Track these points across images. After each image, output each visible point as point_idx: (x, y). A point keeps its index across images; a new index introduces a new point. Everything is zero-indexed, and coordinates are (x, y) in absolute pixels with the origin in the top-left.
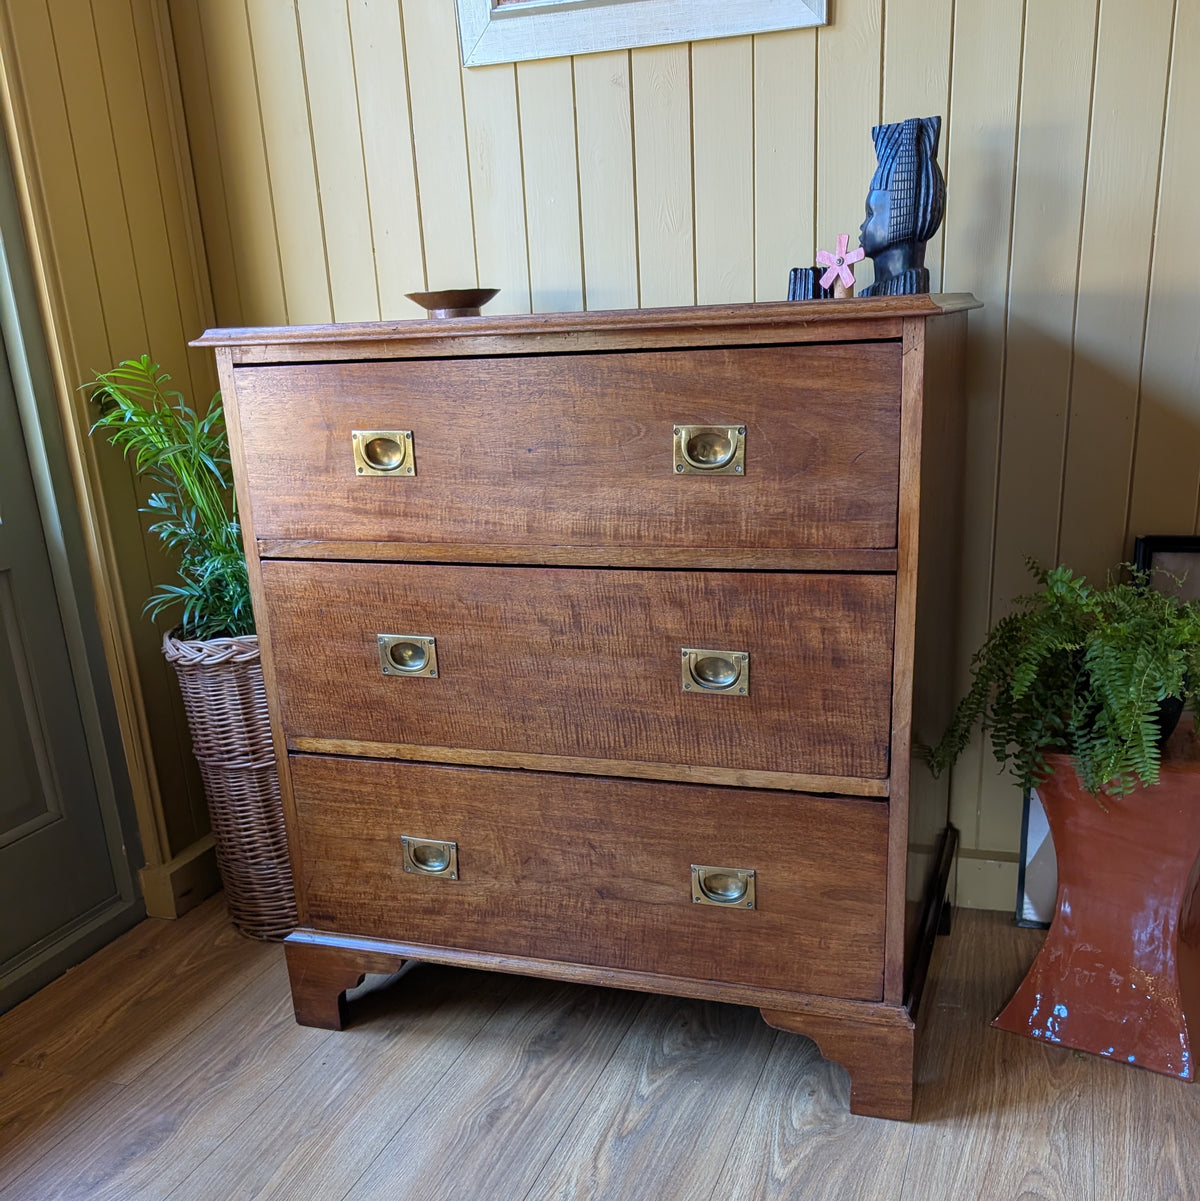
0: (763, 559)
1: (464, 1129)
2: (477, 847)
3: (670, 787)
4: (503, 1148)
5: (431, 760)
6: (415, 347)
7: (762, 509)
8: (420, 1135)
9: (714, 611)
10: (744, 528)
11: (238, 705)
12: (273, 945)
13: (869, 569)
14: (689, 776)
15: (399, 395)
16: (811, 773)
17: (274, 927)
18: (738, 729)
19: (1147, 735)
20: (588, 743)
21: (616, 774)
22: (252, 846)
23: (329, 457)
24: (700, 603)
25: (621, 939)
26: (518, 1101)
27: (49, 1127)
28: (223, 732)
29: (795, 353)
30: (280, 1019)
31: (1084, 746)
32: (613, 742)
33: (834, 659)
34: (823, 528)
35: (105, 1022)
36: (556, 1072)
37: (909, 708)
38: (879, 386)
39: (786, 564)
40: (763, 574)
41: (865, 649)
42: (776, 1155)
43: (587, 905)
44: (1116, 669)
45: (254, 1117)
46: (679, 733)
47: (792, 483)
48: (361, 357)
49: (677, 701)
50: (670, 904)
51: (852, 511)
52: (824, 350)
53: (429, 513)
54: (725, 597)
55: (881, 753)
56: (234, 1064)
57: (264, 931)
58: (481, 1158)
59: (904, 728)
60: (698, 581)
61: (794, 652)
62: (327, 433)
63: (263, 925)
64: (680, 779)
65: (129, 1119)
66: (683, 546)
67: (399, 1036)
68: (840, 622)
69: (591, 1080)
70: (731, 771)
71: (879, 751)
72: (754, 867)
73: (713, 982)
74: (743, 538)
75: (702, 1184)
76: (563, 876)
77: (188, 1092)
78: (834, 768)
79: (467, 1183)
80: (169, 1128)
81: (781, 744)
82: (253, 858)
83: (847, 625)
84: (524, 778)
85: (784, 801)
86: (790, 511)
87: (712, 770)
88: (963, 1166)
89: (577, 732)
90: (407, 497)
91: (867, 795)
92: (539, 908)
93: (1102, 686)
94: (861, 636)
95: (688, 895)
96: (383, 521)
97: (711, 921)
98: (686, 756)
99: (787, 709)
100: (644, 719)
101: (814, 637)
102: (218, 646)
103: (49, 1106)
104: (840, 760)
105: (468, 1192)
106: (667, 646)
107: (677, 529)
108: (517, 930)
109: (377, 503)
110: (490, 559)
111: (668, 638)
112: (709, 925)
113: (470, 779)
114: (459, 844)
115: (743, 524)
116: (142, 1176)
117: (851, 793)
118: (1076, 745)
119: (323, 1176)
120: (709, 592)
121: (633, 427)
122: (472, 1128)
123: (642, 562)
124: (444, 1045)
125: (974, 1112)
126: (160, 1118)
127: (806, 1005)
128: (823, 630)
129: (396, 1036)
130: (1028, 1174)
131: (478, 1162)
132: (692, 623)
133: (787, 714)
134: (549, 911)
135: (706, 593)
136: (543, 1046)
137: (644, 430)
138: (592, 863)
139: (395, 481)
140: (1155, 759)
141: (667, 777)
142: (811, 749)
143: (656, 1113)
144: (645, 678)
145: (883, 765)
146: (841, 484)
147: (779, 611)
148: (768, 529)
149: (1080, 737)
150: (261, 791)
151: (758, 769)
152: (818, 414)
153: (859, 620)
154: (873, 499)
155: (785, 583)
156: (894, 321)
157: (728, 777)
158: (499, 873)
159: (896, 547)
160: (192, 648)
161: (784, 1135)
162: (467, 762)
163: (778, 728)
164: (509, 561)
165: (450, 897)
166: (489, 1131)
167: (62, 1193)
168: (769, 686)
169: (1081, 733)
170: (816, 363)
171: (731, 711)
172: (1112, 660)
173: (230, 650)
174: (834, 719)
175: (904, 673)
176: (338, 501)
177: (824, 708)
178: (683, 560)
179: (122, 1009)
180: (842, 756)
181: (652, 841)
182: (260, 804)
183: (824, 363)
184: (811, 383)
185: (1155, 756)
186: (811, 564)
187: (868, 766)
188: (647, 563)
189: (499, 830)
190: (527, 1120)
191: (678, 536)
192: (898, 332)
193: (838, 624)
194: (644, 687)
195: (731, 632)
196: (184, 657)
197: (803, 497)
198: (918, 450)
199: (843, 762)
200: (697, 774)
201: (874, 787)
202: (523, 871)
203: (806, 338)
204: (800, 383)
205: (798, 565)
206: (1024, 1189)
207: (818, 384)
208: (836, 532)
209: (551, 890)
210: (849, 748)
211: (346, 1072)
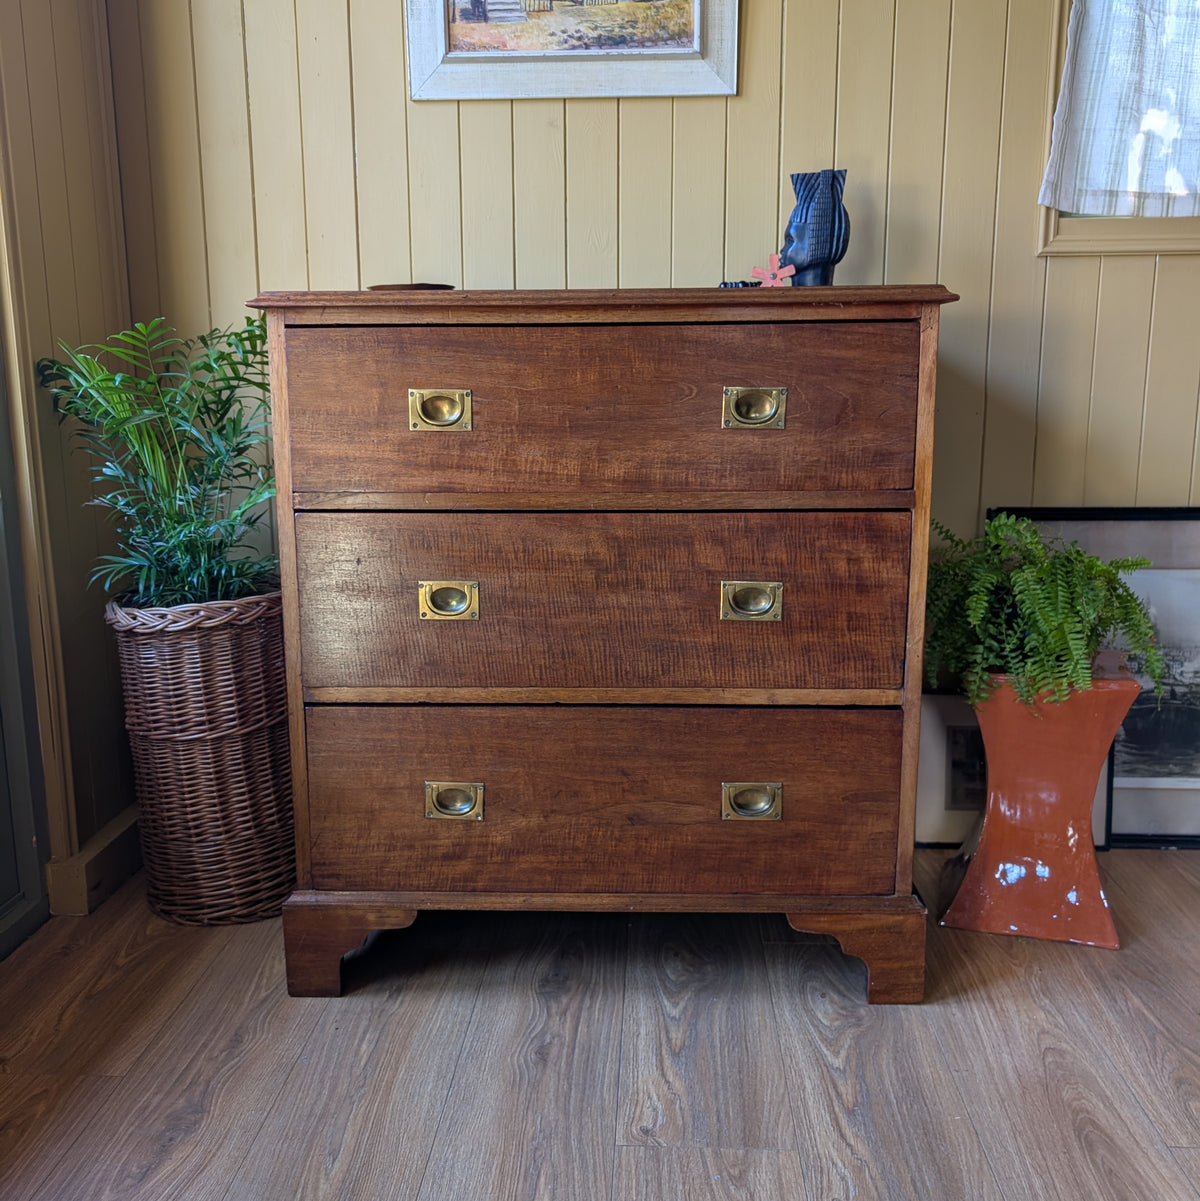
0: (799, 500)
1: (519, 1068)
2: (506, 786)
3: (704, 710)
4: (569, 1078)
5: (463, 702)
6: (480, 314)
7: (799, 457)
8: (478, 1079)
9: (753, 546)
10: (783, 473)
11: (198, 672)
12: (214, 928)
13: (890, 507)
14: (724, 698)
15: (461, 357)
16: (835, 688)
17: (216, 909)
18: (770, 653)
19: (1077, 649)
20: (627, 673)
21: (652, 702)
22: (199, 822)
23: (382, 411)
24: (739, 540)
25: (649, 863)
26: (559, 1036)
27: (53, 1128)
28: (177, 703)
29: (832, 329)
30: (263, 994)
31: (1017, 666)
32: (650, 671)
33: (857, 585)
34: (852, 472)
35: (60, 1020)
36: (580, 1009)
37: (923, 625)
38: (901, 356)
39: (818, 503)
40: (798, 514)
41: (885, 575)
42: (825, 1050)
43: (617, 833)
44: (1045, 598)
45: (289, 1086)
46: (715, 659)
47: (826, 436)
48: (424, 322)
49: (715, 629)
50: (700, 822)
51: (878, 458)
52: (855, 327)
53: (483, 465)
54: (762, 534)
55: (897, 666)
56: (237, 1040)
57: (203, 914)
58: (552, 1090)
59: (917, 642)
60: (740, 520)
61: (823, 580)
62: (382, 390)
63: (203, 908)
64: (714, 702)
65: (146, 1108)
66: (727, 490)
67: (402, 994)
68: (864, 552)
69: (618, 1011)
70: (762, 691)
71: (895, 664)
72: (782, 780)
73: (738, 895)
74: (781, 483)
75: (773, 1081)
76: (593, 806)
77: (199, 1074)
78: (856, 682)
79: (552, 1113)
80: (200, 1110)
81: (810, 663)
82: (198, 835)
83: (870, 556)
84: (559, 713)
85: (811, 715)
86: (824, 459)
87: (744, 691)
88: (985, 1037)
89: (616, 664)
90: (462, 450)
91: (884, 704)
92: (567, 841)
93: (1033, 613)
94: (882, 564)
95: (717, 813)
96: (435, 473)
97: (739, 836)
98: (721, 679)
99: (815, 632)
100: (682, 648)
101: (842, 567)
102: (184, 611)
103: (41, 1108)
104: (861, 674)
105: (557, 1121)
106: (708, 580)
107: (723, 476)
108: (543, 866)
109: (430, 456)
110: (541, 506)
111: (709, 572)
112: (738, 840)
113: (504, 718)
114: (487, 784)
115: (782, 471)
116: (195, 1160)
117: (870, 704)
118: (1011, 665)
119: (399, 1128)
120: (748, 530)
121: (686, 388)
122: (527, 1067)
123: (689, 505)
124: (453, 998)
125: (965, 990)
126: (181, 1102)
127: (829, 905)
128: (849, 560)
129: (398, 995)
130: (1038, 1034)
131: (551, 1094)
132: (731, 558)
133: (815, 635)
134: (578, 843)
135: (746, 531)
136: (552, 986)
137: (695, 391)
138: (624, 791)
139: (450, 436)
140: (1087, 669)
141: (701, 701)
142: (837, 666)
143: (696, 1029)
144: (685, 609)
145: (899, 677)
146: (869, 436)
147: (811, 544)
148: (803, 474)
149: (1013, 658)
150: (215, 762)
151: (788, 688)
152: (849, 379)
153: (880, 550)
154: (895, 448)
155: (816, 519)
156: (914, 306)
157: (759, 697)
158: (527, 810)
159: (912, 488)
160: (154, 614)
161: (821, 1032)
162: (501, 701)
163: (807, 649)
164: (561, 508)
165: (473, 840)
166: (545, 1066)
167: (108, 1188)
168: (800, 611)
169: (1013, 655)
170: (849, 337)
171: (765, 636)
172: (1039, 591)
173: (196, 616)
174: (858, 638)
175: (918, 594)
176: (387, 455)
177: (849, 630)
178: (727, 502)
179: (73, 1005)
180: (863, 671)
181: (685, 764)
182: (212, 776)
183: (857, 337)
184: (843, 353)
185: (1085, 666)
186: (841, 504)
187: (886, 678)
188: (694, 507)
189: (530, 766)
190: (577, 1050)
191: (723, 481)
192: (918, 314)
193: (862, 555)
194: (684, 617)
195: (767, 564)
196: (144, 624)
197: (835, 447)
198: (932, 409)
199: (864, 676)
200: (730, 696)
201: (889, 697)
202: (552, 805)
203: (841, 316)
204: (836, 353)
205: (830, 504)
206: (1043, 1047)
207: (851, 354)
208: (862, 476)
209: (581, 821)
210: (870, 662)
211: (365, 1033)
